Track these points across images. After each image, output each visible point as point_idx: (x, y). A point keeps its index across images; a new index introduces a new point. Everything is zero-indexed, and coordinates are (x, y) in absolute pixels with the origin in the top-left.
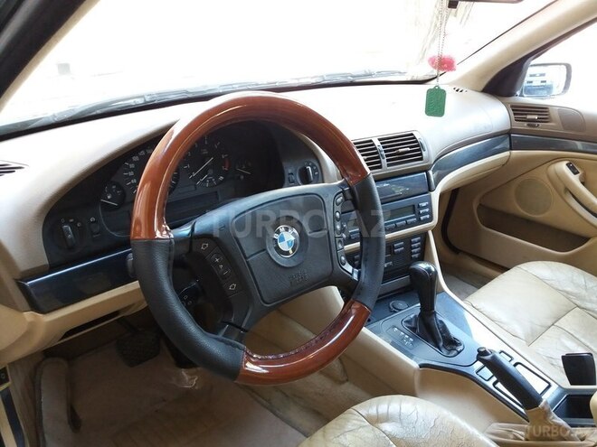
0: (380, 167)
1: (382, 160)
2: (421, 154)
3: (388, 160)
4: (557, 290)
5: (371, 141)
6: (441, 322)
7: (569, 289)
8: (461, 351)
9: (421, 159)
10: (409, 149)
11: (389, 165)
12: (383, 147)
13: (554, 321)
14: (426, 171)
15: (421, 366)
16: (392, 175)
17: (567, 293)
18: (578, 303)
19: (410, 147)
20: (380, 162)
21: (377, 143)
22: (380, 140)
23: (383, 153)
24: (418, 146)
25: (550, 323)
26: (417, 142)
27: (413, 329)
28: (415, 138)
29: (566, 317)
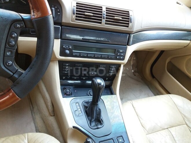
0: (101, 23)
1: (103, 20)
2: (128, 24)
3: (106, 21)
4: (181, 113)
5: (101, 7)
6: (100, 109)
7: (186, 115)
8: (99, 128)
9: (128, 27)
10: (121, 19)
11: (106, 24)
12: (106, 13)
13: (169, 127)
14: (129, 34)
15: (74, 127)
16: (108, 30)
17: (185, 116)
18: (187, 123)
19: (122, 18)
20: (101, 20)
21: (104, 9)
22: (106, 8)
23: (105, 16)
24: (129, 19)
25: (166, 127)
26: (129, 16)
27: (85, 107)
28: (129, 14)
29: (176, 127)
